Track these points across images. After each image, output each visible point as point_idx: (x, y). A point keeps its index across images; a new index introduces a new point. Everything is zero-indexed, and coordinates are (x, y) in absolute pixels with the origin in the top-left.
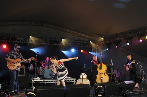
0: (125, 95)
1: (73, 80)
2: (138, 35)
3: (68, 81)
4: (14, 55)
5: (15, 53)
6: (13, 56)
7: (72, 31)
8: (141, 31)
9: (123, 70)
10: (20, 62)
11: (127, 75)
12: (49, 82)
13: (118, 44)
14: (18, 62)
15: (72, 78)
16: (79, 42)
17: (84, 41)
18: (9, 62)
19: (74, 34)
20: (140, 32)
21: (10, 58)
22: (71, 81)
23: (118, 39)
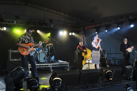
0: (128, 79)
1: (67, 64)
2: (129, 20)
3: (63, 65)
4: (25, 39)
5: (26, 37)
6: (25, 41)
7: (58, 13)
8: (133, 16)
9: (111, 54)
10: (32, 46)
11: (115, 59)
12: (45, 66)
13: (108, 28)
14: (31, 47)
15: (66, 62)
16: (68, 24)
17: (73, 24)
18: (21, 48)
19: (61, 15)
20: (131, 17)
21: (22, 43)
22: (65, 65)
23: (108, 23)
